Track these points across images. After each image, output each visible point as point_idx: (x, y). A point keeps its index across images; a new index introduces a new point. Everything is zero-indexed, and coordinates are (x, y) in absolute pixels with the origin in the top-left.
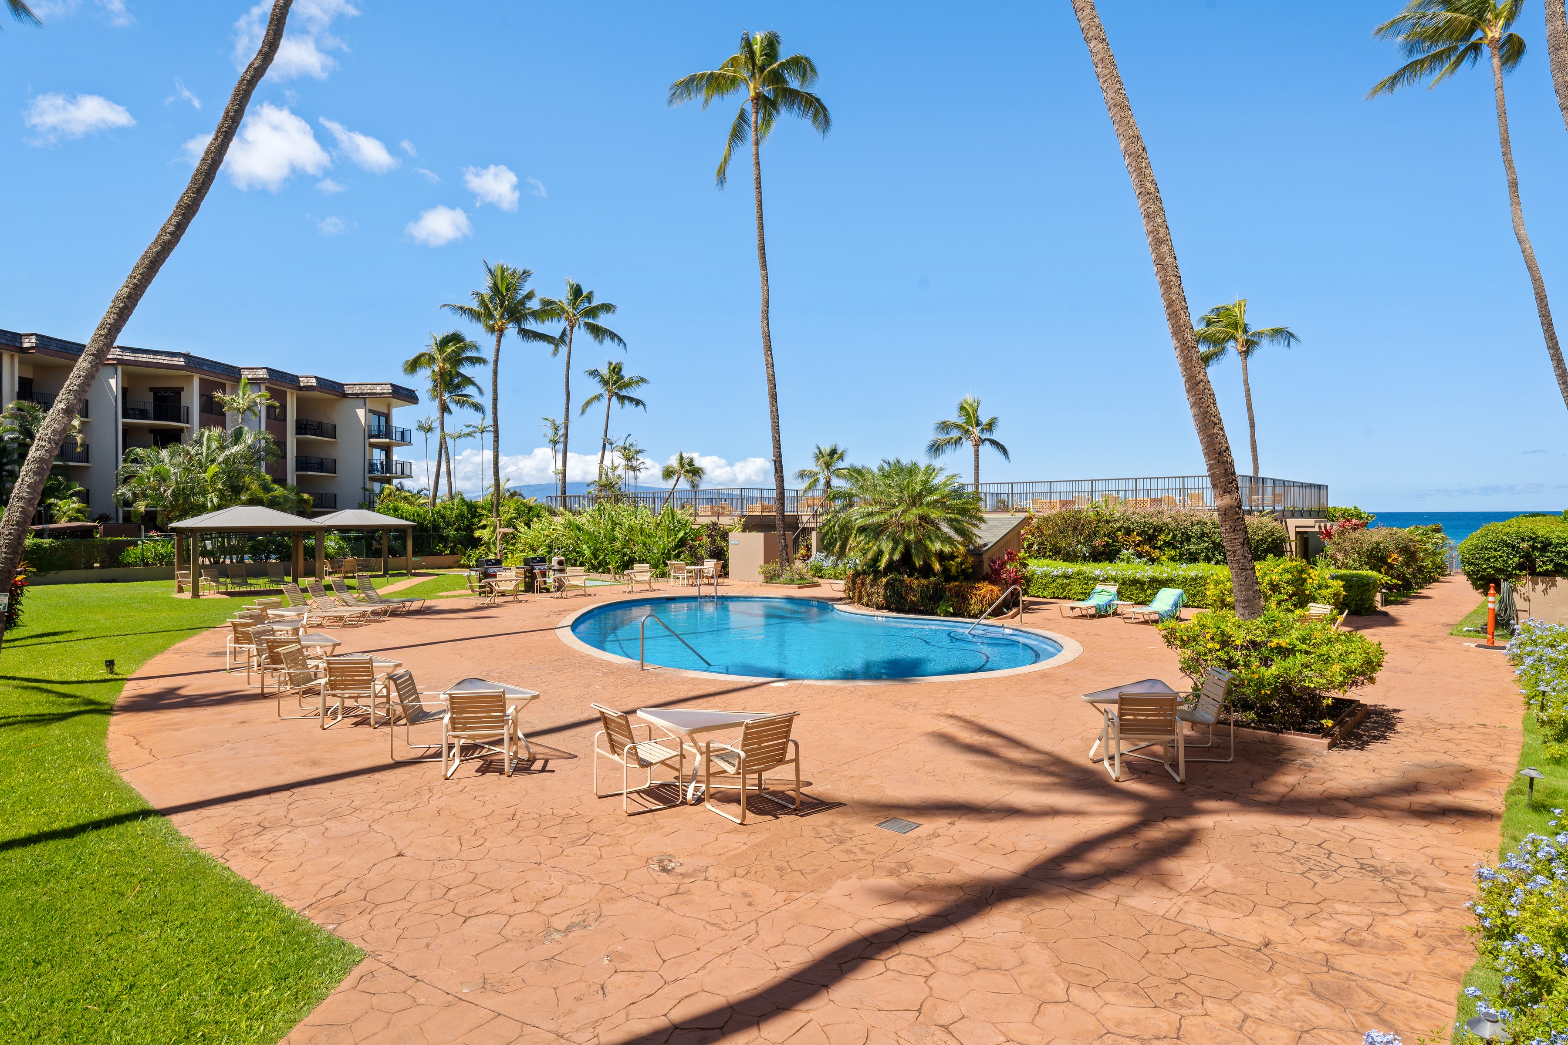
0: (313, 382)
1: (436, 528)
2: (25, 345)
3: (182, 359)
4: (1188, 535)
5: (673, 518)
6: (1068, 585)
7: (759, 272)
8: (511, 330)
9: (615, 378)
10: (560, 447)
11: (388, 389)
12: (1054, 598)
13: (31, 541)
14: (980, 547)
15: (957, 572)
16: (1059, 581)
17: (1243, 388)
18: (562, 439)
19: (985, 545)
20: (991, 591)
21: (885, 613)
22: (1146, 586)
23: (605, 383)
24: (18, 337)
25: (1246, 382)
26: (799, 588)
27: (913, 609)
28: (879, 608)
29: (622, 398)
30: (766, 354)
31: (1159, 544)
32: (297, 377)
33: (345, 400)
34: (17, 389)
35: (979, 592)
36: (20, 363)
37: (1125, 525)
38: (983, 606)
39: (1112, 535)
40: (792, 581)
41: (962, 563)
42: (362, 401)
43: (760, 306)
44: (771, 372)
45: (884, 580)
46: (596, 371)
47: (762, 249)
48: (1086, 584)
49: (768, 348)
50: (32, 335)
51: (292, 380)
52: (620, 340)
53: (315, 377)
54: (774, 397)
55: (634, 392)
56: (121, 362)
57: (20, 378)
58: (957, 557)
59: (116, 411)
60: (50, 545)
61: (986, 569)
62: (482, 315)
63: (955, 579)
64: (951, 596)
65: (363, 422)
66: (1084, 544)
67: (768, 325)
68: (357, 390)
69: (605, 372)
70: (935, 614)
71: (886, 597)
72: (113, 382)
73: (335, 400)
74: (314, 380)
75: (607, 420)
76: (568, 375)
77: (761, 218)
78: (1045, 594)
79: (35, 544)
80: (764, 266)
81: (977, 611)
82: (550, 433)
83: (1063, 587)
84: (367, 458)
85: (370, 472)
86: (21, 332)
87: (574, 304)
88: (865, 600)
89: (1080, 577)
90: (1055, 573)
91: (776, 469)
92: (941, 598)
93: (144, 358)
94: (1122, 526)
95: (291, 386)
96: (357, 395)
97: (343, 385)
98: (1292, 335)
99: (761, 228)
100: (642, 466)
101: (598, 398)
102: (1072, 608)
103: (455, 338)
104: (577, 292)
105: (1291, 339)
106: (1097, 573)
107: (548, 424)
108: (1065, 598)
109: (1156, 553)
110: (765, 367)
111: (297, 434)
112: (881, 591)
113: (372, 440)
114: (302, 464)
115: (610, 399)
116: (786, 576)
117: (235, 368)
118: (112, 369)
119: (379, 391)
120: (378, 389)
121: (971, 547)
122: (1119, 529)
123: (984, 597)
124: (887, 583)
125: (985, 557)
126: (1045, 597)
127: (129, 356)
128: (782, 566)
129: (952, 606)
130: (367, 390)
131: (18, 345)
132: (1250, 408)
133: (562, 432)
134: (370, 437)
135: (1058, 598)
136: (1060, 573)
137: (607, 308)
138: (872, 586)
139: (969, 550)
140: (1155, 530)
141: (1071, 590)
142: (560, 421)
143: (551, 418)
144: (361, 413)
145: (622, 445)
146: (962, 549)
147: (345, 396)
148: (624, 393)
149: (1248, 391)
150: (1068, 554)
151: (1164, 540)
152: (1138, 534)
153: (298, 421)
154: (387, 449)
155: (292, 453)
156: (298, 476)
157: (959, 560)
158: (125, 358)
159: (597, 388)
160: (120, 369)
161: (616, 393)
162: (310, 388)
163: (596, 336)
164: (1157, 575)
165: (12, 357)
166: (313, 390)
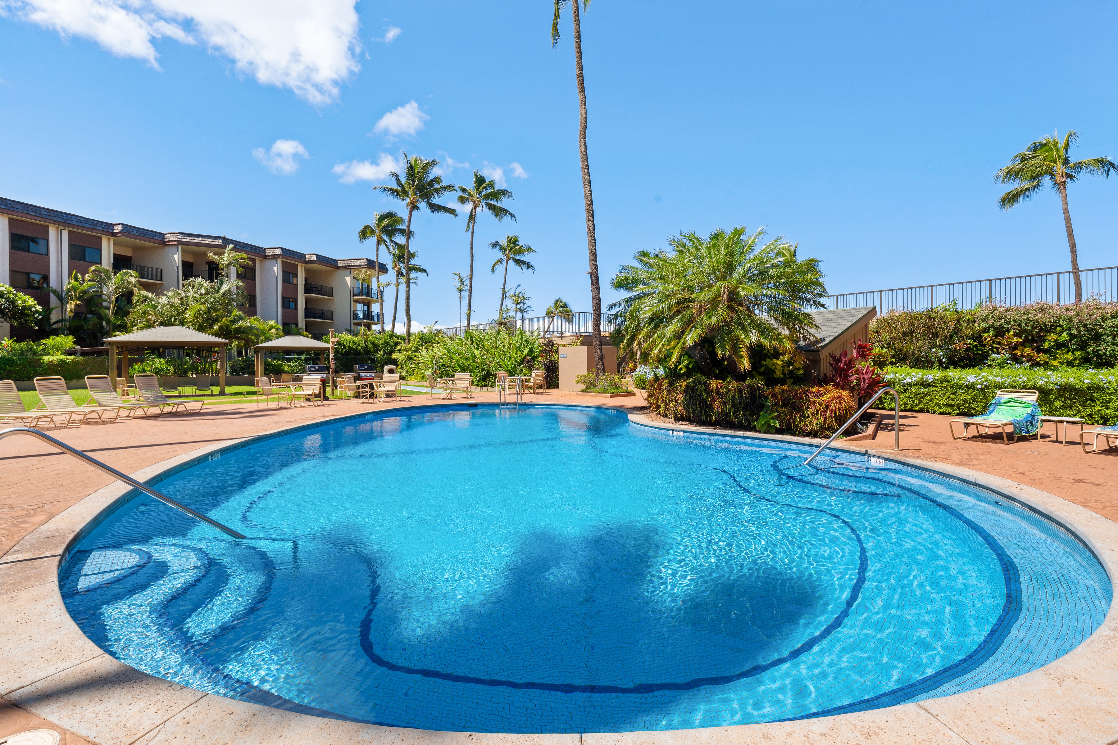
0: (314, 258)
1: (368, 352)
2: (115, 231)
3: (221, 241)
4: (1097, 333)
5: (522, 338)
6: (927, 395)
7: (578, 98)
8: (423, 205)
9: (511, 247)
10: (466, 294)
11: (364, 262)
12: (905, 410)
13: (58, 357)
14: (817, 341)
15: (784, 373)
16: (914, 390)
17: (1062, 217)
18: (468, 288)
19: (822, 340)
20: (839, 397)
21: (685, 426)
22: (1052, 397)
23: (503, 249)
24: (111, 226)
25: (1066, 211)
26: (611, 396)
27: (724, 422)
28: (678, 419)
29: (517, 262)
30: (583, 172)
31: (1046, 345)
32: (305, 255)
33: (338, 271)
34: (112, 261)
35: (819, 400)
36: (114, 244)
37: (997, 324)
38: (825, 419)
39: (978, 337)
40: (605, 390)
41: (789, 363)
42: (349, 271)
43: (579, 128)
44: (588, 189)
45: (684, 384)
46: (497, 242)
47: (581, 76)
48: (955, 393)
49: (586, 166)
50: (119, 224)
51: (301, 257)
52: (511, 215)
53: (316, 254)
54: (591, 213)
55: (526, 258)
56: (181, 243)
57: (114, 254)
58: (784, 354)
59: (178, 276)
60: (72, 360)
61: (825, 368)
62: (401, 193)
63: (783, 382)
64: (777, 404)
65: (349, 285)
66: (940, 347)
67: (585, 144)
68: (345, 263)
69: (504, 242)
70: (753, 429)
71: (687, 405)
72: (176, 256)
73: (332, 271)
74: (315, 257)
75: (505, 277)
76: (472, 242)
77: (579, 48)
78: (893, 405)
79: (61, 360)
80: (582, 91)
81: (816, 427)
82: (458, 284)
83: (920, 397)
84: (352, 309)
85: (354, 319)
86: (114, 223)
87: (478, 189)
88: (662, 409)
89: (945, 384)
90: (908, 380)
91: (592, 281)
92: (762, 407)
93: (196, 240)
94: (992, 326)
95: (299, 261)
96: (345, 267)
97: (337, 261)
98: (1112, 165)
99: (580, 56)
100: (528, 309)
101: (500, 261)
102: (967, 425)
103: (390, 215)
104: (480, 181)
105: (1112, 170)
106: (971, 379)
107: (457, 277)
108: (921, 411)
109: (1044, 357)
110: (583, 185)
111: (305, 293)
112: (681, 397)
113: (355, 297)
114: (308, 313)
115: (507, 262)
116: (601, 384)
117: (262, 248)
118: (175, 248)
119: (359, 264)
120: (358, 263)
121: (802, 343)
122: (987, 330)
123: (827, 406)
124: (688, 386)
125: (824, 355)
126: (892, 409)
127: (185, 239)
128: (598, 375)
129: (777, 418)
130: (352, 263)
131: (110, 231)
132: (1070, 235)
133: (467, 282)
134: (355, 295)
135: (911, 410)
136: (914, 380)
137: (504, 193)
138: (669, 392)
139: (799, 347)
140: (1041, 329)
141: (931, 401)
142: (465, 273)
143: (457, 273)
144: (348, 279)
145: (513, 293)
146: (788, 345)
147: (338, 268)
148: (518, 257)
149: (1068, 220)
150: (918, 359)
151: (1056, 341)
152: (1016, 335)
153: (306, 284)
154: (368, 304)
155: (302, 306)
156: (306, 321)
157: (786, 357)
158: (183, 240)
159: (498, 254)
160: (180, 247)
161: (513, 258)
162: (312, 262)
163: (497, 214)
164: (1071, 380)
165: (109, 239)
166: (314, 263)
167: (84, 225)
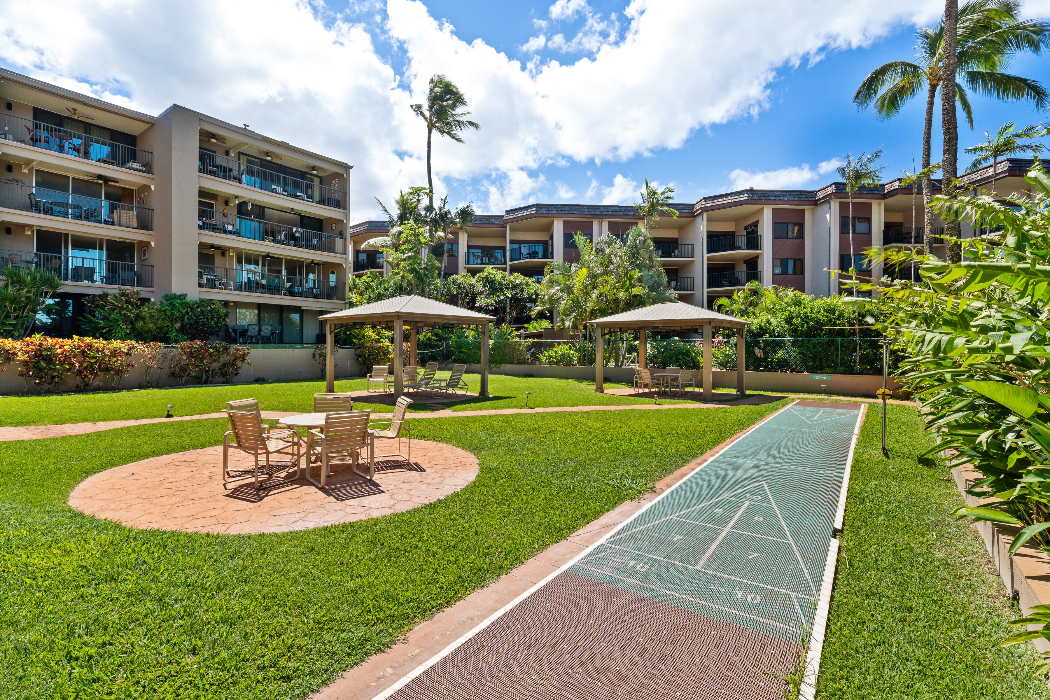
51: (875, 190)
53: (899, 180)
72: (702, 227)
74: (898, 184)
95: (873, 196)
118: (701, 217)
160: (705, 215)
166: (896, 194)
167: (618, 213)
